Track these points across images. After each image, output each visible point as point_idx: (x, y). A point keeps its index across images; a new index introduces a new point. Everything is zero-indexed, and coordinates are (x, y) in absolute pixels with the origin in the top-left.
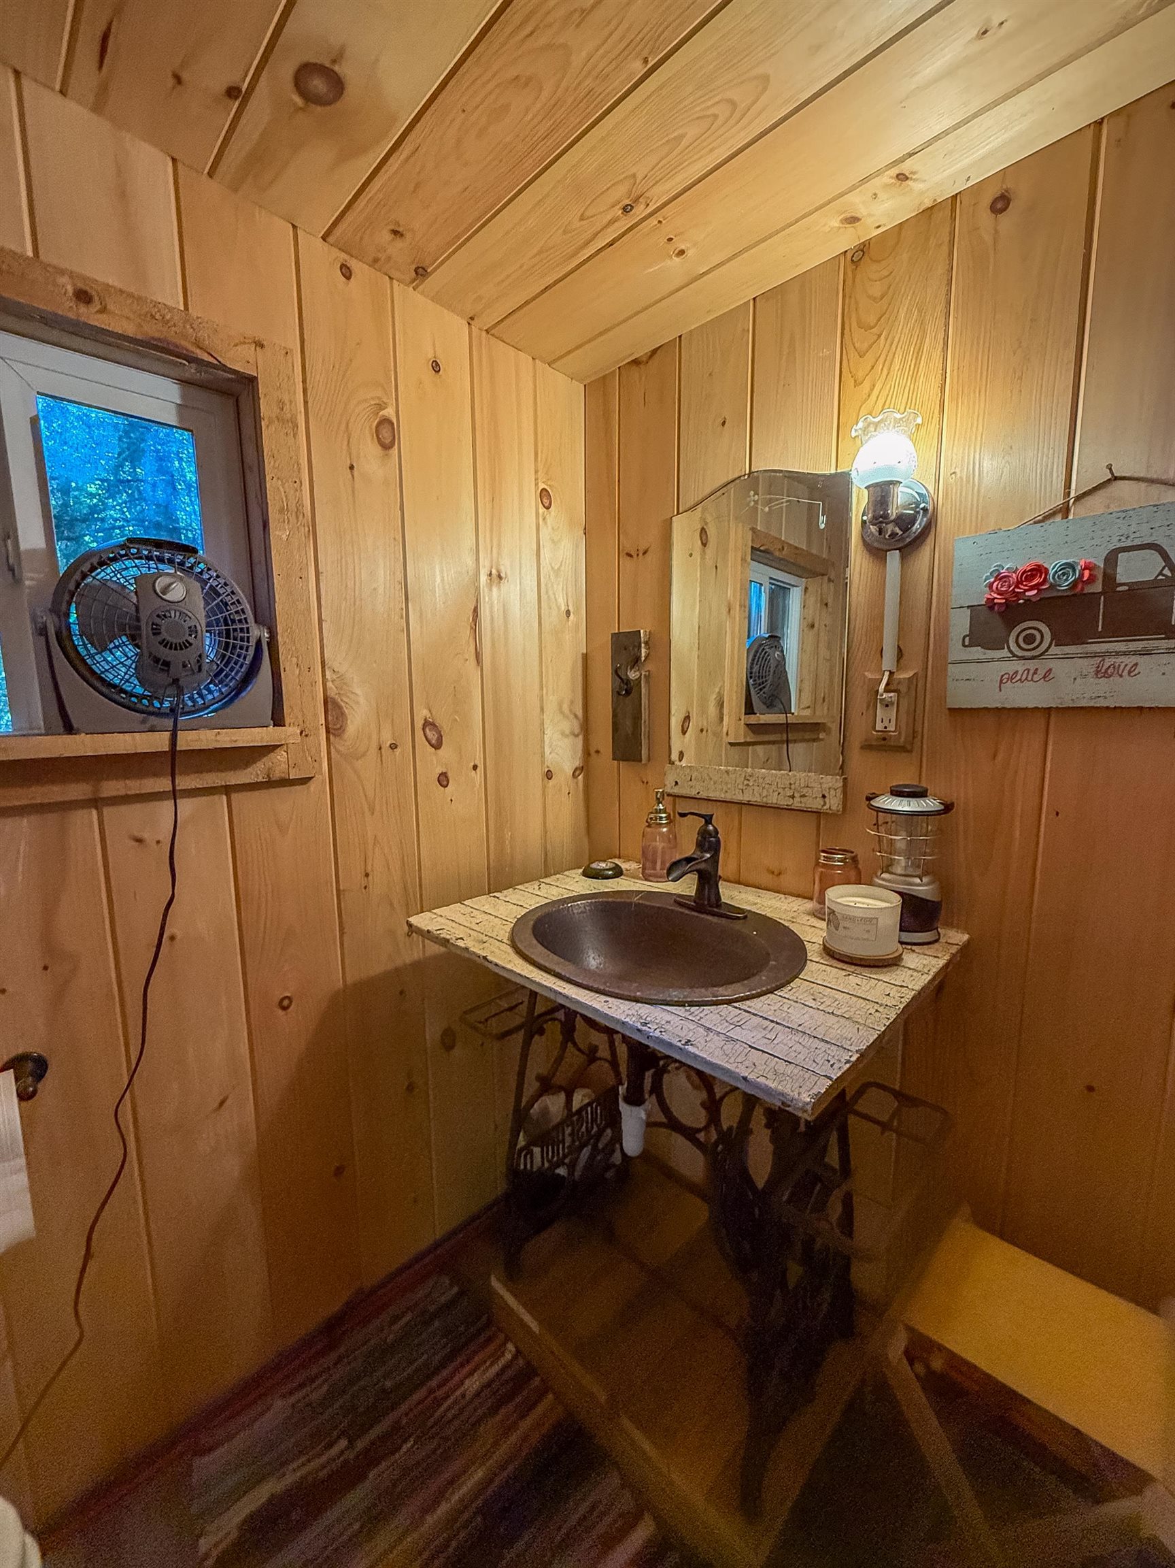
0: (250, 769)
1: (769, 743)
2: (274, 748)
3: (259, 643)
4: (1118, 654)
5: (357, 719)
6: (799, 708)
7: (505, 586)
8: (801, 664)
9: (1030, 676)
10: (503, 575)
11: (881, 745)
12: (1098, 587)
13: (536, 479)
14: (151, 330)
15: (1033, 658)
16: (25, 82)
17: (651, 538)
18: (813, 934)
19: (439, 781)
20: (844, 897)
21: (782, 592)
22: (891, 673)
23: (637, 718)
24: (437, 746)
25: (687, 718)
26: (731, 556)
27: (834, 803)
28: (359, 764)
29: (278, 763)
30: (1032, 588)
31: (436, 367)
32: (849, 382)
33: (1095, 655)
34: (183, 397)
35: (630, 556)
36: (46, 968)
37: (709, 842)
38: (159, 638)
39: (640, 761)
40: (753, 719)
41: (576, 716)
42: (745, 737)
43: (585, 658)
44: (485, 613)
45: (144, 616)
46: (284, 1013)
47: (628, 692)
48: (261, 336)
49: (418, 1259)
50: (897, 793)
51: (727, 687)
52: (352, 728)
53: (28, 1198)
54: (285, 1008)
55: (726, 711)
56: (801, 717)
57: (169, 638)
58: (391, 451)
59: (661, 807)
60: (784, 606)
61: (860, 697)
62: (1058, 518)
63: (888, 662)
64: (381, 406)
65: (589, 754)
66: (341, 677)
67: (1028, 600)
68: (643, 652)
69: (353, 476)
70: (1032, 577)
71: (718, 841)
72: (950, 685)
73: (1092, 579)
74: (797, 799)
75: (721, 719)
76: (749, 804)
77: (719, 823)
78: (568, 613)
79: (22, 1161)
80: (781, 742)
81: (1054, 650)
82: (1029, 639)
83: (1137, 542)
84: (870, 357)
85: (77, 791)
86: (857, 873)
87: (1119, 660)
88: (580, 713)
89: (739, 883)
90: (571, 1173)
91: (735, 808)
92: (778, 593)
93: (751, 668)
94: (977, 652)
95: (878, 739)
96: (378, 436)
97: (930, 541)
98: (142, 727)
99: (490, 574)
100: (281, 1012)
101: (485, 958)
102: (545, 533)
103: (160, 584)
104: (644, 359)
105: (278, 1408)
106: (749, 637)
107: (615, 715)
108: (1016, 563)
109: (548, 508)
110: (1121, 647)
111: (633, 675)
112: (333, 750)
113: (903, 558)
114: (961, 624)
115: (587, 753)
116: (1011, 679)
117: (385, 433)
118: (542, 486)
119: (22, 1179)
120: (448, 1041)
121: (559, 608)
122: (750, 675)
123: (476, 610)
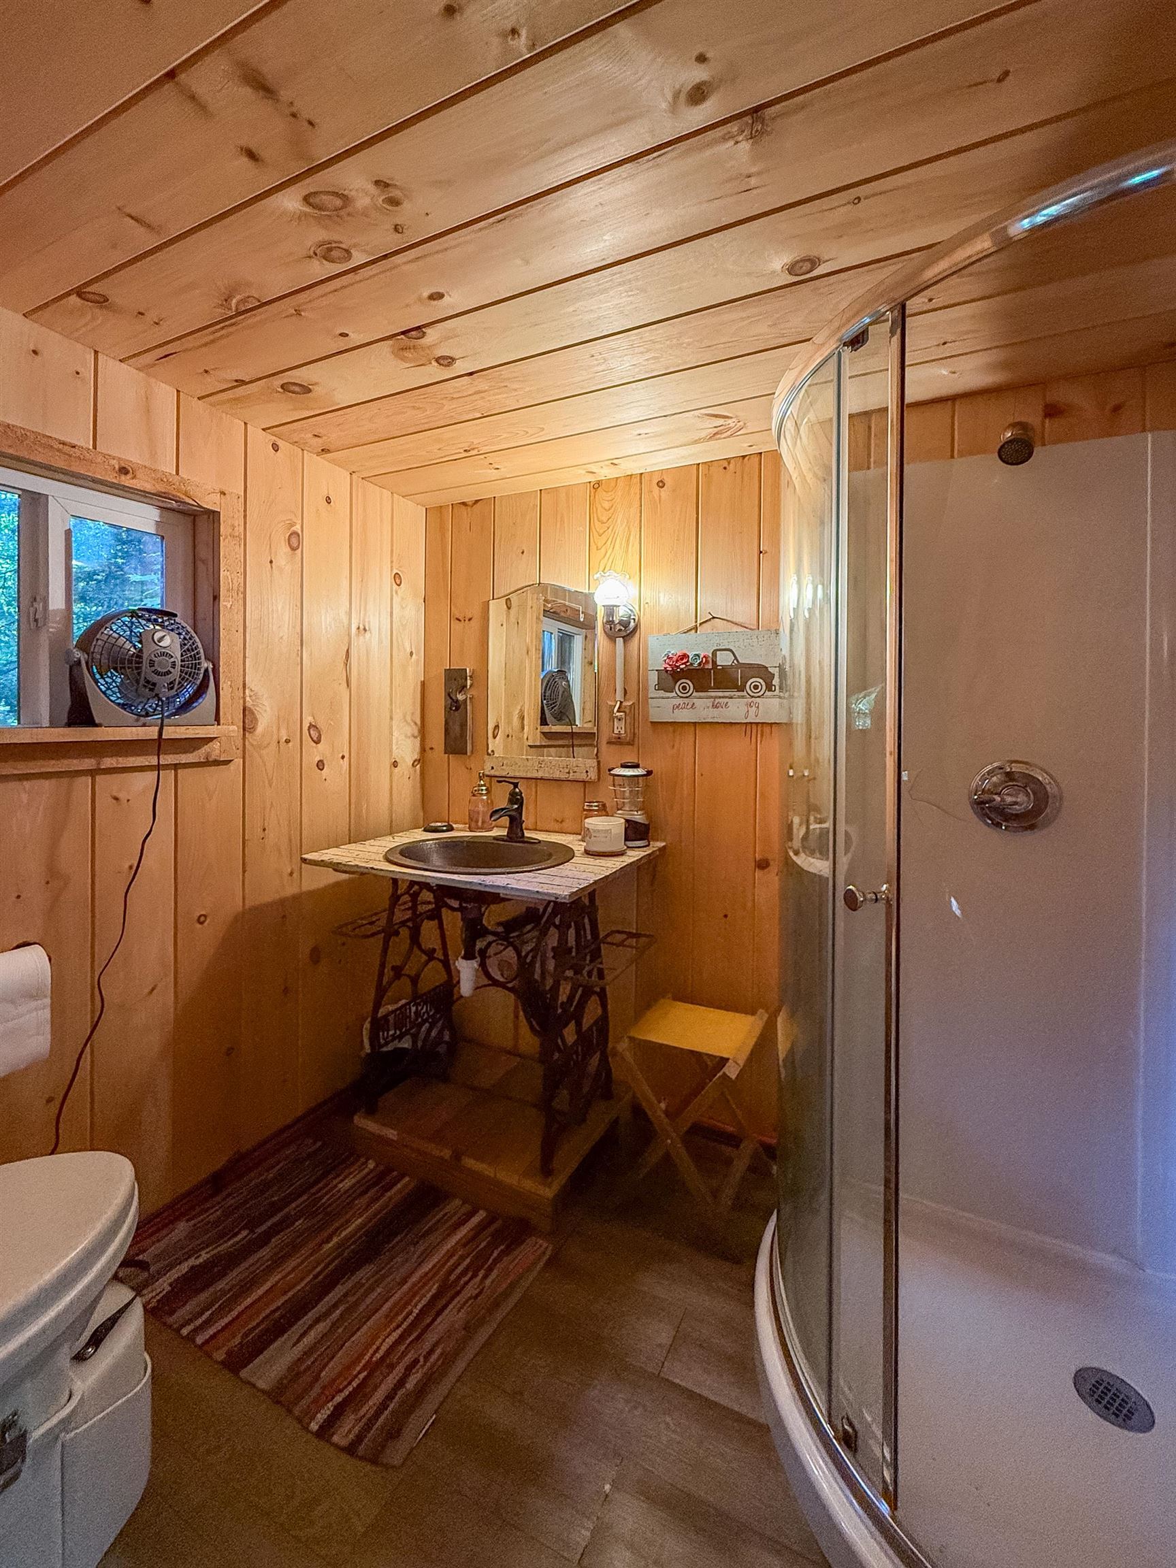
0: (195, 753)
1: (559, 746)
2: (211, 739)
3: (206, 670)
4: (720, 697)
5: (265, 721)
6: (581, 721)
7: (368, 635)
8: (583, 692)
9: (685, 706)
10: (367, 628)
11: (617, 741)
12: (710, 666)
13: (392, 567)
14: (160, 488)
15: (687, 697)
16: (100, 356)
17: (475, 611)
18: (578, 847)
19: (317, 766)
20: (594, 823)
21: (568, 638)
22: (621, 702)
23: (463, 725)
24: (317, 742)
25: (497, 727)
26: (529, 615)
27: (593, 775)
28: (264, 752)
29: (214, 750)
30: (683, 664)
31: (328, 500)
32: (593, 547)
33: (711, 697)
34: (161, 516)
35: (460, 620)
36: (48, 883)
37: (516, 799)
38: (153, 669)
39: (466, 754)
40: (546, 729)
41: (416, 724)
42: (541, 742)
43: (423, 684)
44: (353, 652)
45: (145, 656)
46: (200, 926)
47: (457, 709)
48: (224, 489)
49: (282, 1131)
50: (624, 766)
51: (526, 707)
52: (260, 729)
53: (48, 1028)
54: (202, 923)
55: (526, 722)
56: (583, 728)
57: (159, 669)
58: (296, 552)
59: (482, 783)
60: (570, 647)
61: (605, 716)
62: (693, 631)
63: (619, 696)
64: (292, 525)
65: (425, 751)
66: (256, 695)
67: (682, 669)
68: (469, 682)
69: (272, 567)
70: (682, 659)
71: (522, 798)
72: (651, 711)
73: (707, 662)
74: (572, 774)
75: (523, 728)
76: (541, 779)
77: (522, 787)
78: (411, 654)
79: (48, 1001)
80: (568, 746)
81: (695, 694)
82: (684, 688)
83: (724, 648)
84: (604, 537)
85: (88, 763)
86: (603, 810)
87: (720, 700)
88: (419, 722)
89: (536, 830)
90: (414, 1042)
91: (533, 782)
92: (565, 641)
93: (545, 693)
94: (662, 693)
95: (615, 738)
96: (289, 543)
97: (637, 635)
98: (135, 724)
99: (359, 628)
100: (199, 926)
101: (372, 868)
102: (396, 599)
103: (157, 637)
104: (470, 503)
105: (182, 1228)
106: (543, 671)
107: (446, 723)
108: (676, 651)
109: (399, 585)
110: (721, 694)
111: (460, 697)
112: (247, 743)
113: (624, 642)
114: (653, 678)
115: (423, 750)
116: (678, 707)
117: (294, 541)
118: (395, 571)
119: (47, 1014)
120: (315, 955)
121: (405, 650)
122: (544, 697)
123: (348, 651)
